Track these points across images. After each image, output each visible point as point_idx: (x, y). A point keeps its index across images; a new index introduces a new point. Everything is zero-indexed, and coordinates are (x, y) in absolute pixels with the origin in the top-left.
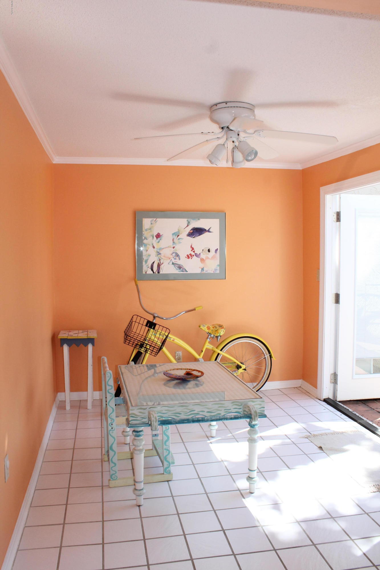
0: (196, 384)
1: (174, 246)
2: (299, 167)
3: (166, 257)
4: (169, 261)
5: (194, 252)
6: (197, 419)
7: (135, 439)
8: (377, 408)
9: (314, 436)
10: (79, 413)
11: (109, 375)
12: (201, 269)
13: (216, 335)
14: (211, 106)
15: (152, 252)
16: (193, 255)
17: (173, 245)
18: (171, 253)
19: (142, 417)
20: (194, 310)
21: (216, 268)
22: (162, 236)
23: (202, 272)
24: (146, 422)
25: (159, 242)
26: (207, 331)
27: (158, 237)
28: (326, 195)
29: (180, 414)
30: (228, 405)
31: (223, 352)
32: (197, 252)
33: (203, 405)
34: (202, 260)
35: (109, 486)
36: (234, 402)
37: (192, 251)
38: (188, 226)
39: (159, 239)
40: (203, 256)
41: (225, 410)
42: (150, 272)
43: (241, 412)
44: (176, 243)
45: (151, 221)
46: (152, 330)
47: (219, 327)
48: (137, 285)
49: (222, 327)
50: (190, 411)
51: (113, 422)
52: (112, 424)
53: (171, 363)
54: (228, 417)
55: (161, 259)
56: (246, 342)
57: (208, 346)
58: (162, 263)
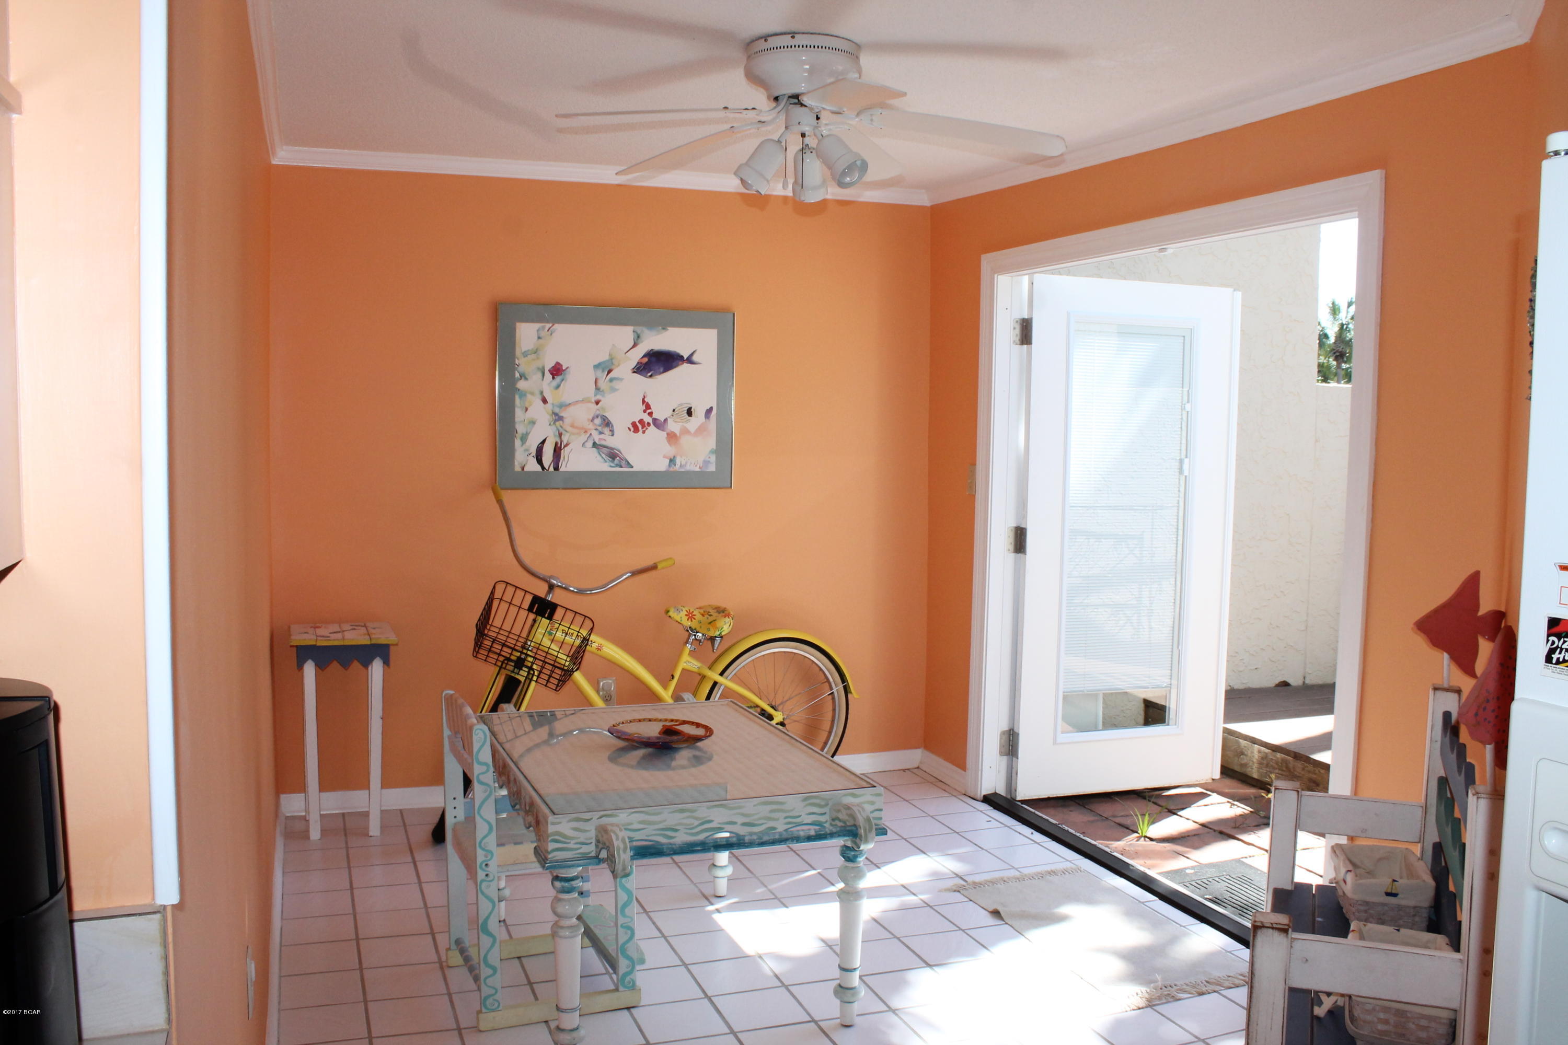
0: (695, 757)
1: (599, 397)
2: (923, 199)
3: (577, 428)
4: (584, 437)
5: (650, 414)
6: (726, 841)
7: (560, 900)
8: (1114, 816)
9: (976, 885)
10: (347, 848)
11: (481, 735)
12: (668, 461)
13: (712, 634)
14: (748, 41)
15: (539, 412)
16: (649, 424)
17: (595, 396)
18: (591, 418)
19: (579, 840)
20: (654, 567)
21: (707, 459)
22: (568, 370)
23: (671, 469)
24: (589, 853)
25: (558, 387)
26: (688, 624)
27: (557, 375)
28: (996, 276)
29: (676, 830)
30: (794, 804)
31: (727, 678)
32: (659, 415)
33: (731, 806)
34: (672, 437)
35: (476, 1027)
36: (808, 798)
37: (645, 411)
38: (635, 345)
39: (558, 379)
40: (673, 426)
41: (786, 818)
42: (532, 466)
43: (827, 821)
44: (603, 391)
45: (538, 330)
46: (545, 621)
47: (717, 614)
48: (500, 502)
49: (726, 612)
50: (700, 822)
51: (489, 860)
52: (487, 865)
53: (592, 706)
54: (802, 834)
55: (564, 432)
56: (785, 652)
57: (687, 662)
58: (565, 442)
